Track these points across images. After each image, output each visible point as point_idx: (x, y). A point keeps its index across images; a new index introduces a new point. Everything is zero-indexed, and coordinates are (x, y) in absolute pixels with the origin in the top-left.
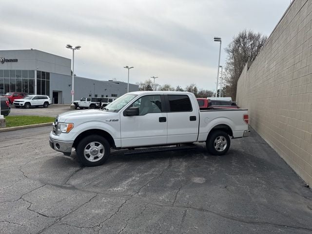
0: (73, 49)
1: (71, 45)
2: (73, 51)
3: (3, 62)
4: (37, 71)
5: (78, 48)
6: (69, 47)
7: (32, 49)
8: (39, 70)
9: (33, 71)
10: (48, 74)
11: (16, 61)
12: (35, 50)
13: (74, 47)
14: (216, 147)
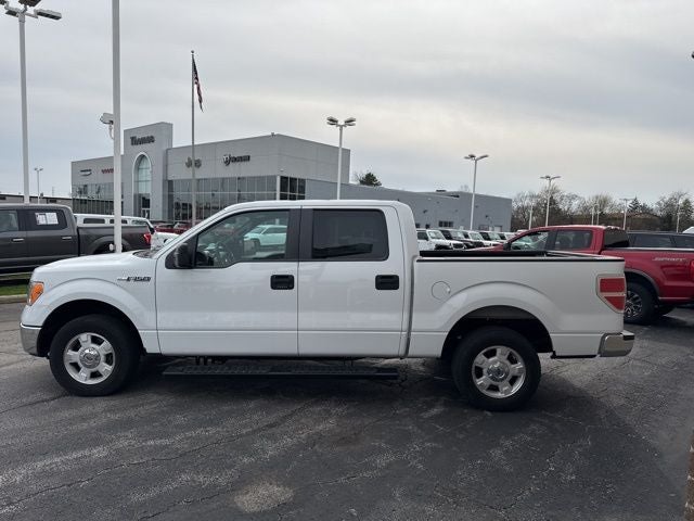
0: (341, 127)
1: (335, 117)
2: (341, 130)
3: (227, 163)
4: (283, 178)
5: (350, 122)
6: (333, 121)
7: (273, 135)
8: (285, 175)
9: (275, 177)
10: (303, 181)
11: (247, 158)
12: (279, 135)
13: (341, 122)
14: (479, 382)
